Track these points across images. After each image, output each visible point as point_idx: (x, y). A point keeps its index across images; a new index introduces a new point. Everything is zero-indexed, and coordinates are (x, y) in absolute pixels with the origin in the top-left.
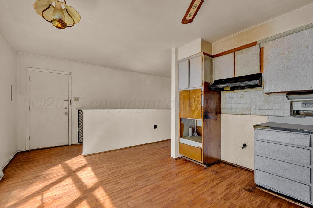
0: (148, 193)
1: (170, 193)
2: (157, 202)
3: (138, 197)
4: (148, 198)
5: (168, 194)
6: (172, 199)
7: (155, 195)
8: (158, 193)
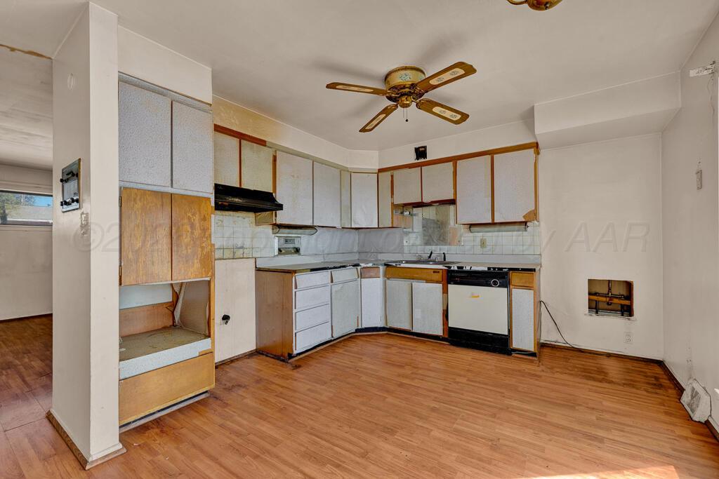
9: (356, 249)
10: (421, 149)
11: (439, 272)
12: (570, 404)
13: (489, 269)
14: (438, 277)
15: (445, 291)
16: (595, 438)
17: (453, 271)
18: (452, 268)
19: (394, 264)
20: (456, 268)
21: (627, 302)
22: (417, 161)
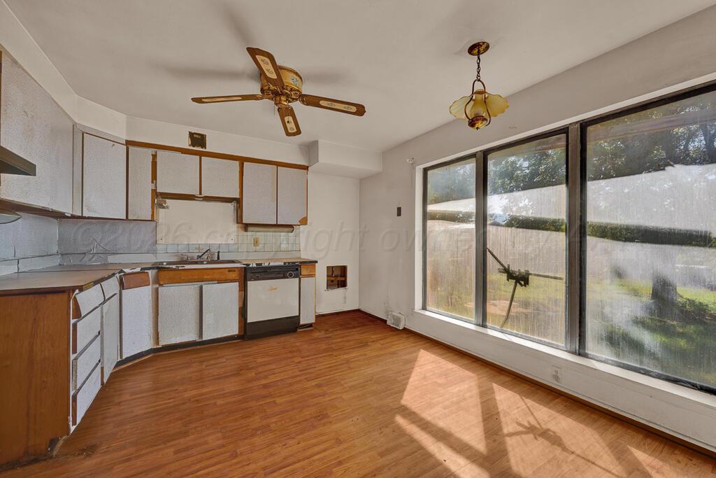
0: (340, 463)
1: (285, 458)
2: (324, 438)
3: (364, 452)
4: (342, 447)
5: (291, 456)
6: (291, 442)
7: (324, 454)
8: (314, 461)
9: (55, 249)
10: (195, 136)
11: (234, 271)
12: (364, 344)
13: (285, 263)
14: (234, 275)
15: (244, 289)
16: (394, 353)
17: (253, 268)
18: (251, 266)
19: (174, 267)
20: (255, 265)
21: (343, 279)
22: (192, 148)
